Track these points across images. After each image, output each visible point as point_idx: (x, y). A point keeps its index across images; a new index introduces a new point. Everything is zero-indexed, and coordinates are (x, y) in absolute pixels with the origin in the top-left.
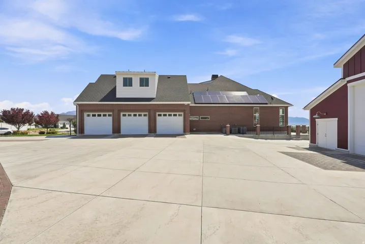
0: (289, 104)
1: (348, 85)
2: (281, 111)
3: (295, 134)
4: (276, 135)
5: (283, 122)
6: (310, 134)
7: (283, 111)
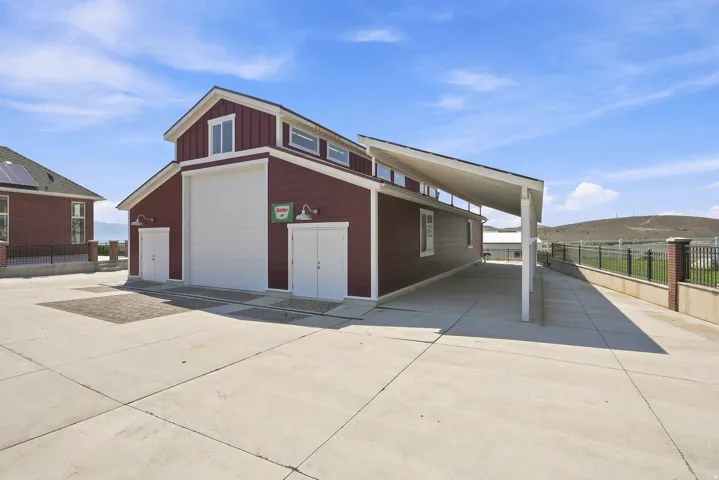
0: (96, 195)
1: (183, 173)
2: (77, 208)
3: (107, 258)
4: (58, 265)
5: (82, 233)
6: (128, 258)
7: (81, 209)
